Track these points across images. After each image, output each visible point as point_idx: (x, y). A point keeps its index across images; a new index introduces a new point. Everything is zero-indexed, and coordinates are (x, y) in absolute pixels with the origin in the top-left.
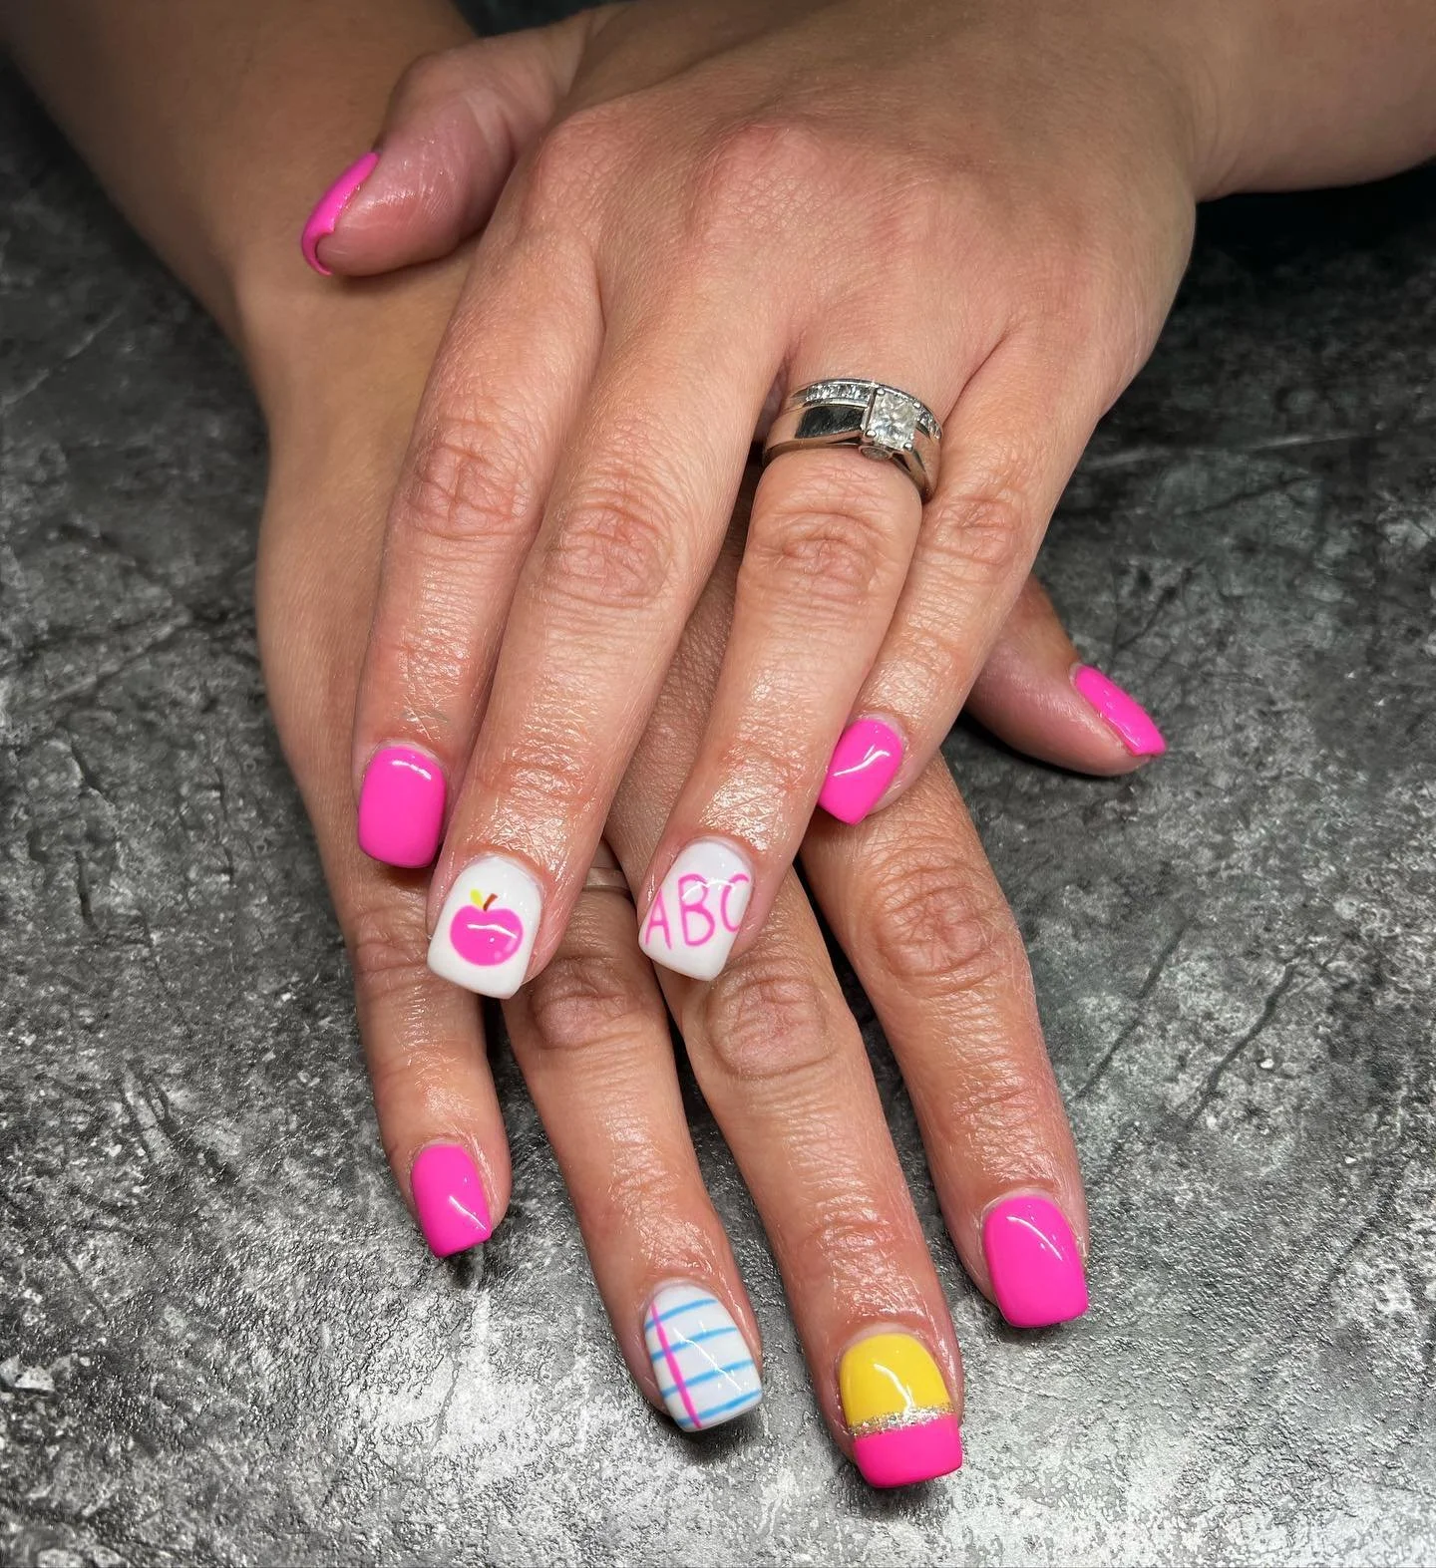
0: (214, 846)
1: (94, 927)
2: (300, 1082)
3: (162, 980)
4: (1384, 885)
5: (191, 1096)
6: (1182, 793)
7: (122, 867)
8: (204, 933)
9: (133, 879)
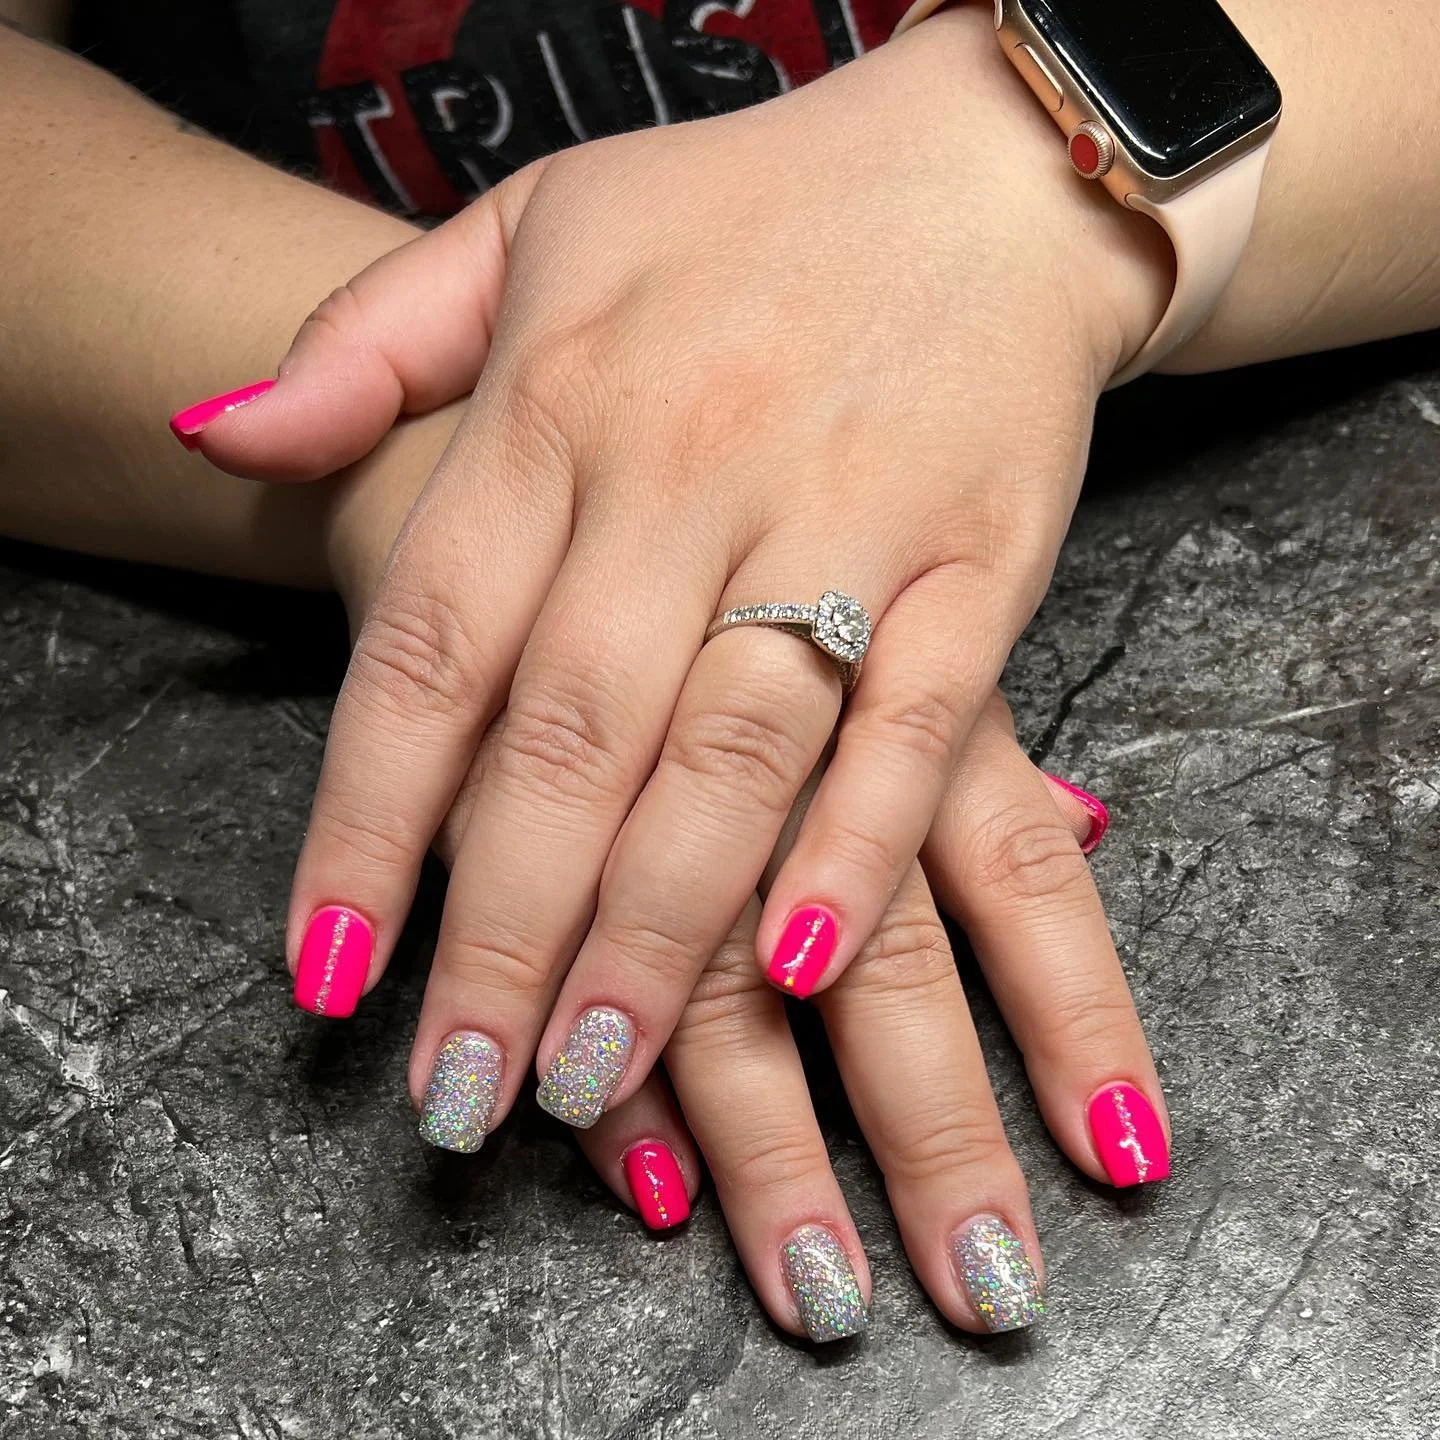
0: (305, 1187)
1: (198, 1273)
2: (402, 1402)
3: (266, 1317)
4: (1411, 1135)
5: (302, 1423)
6: (1213, 1063)
7: (221, 1214)
8: (302, 1270)
9: (232, 1224)
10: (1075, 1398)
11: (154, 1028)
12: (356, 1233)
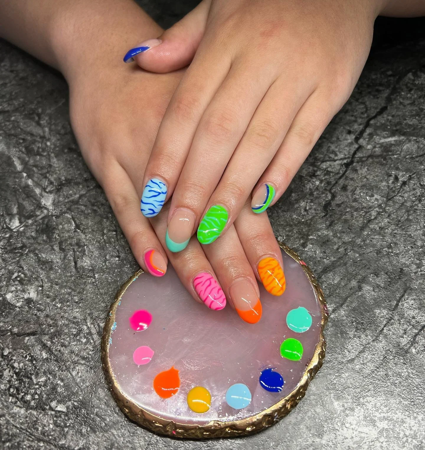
10: (354, 352)
11: (71, 192)
12: (129, 266)
